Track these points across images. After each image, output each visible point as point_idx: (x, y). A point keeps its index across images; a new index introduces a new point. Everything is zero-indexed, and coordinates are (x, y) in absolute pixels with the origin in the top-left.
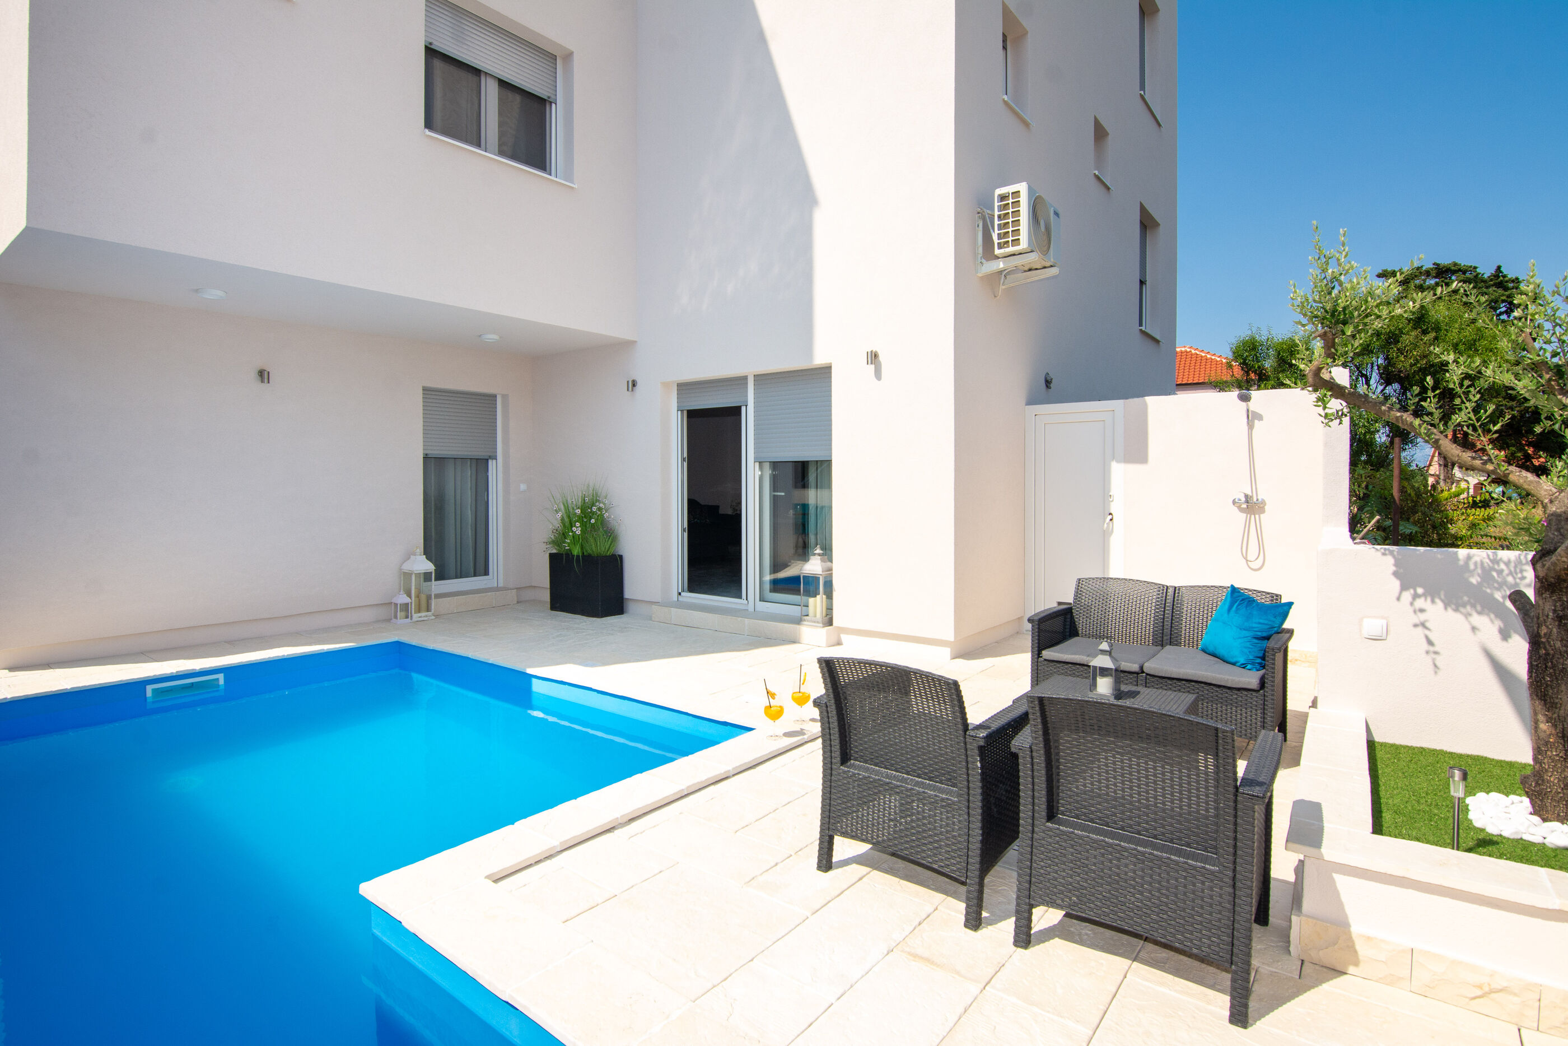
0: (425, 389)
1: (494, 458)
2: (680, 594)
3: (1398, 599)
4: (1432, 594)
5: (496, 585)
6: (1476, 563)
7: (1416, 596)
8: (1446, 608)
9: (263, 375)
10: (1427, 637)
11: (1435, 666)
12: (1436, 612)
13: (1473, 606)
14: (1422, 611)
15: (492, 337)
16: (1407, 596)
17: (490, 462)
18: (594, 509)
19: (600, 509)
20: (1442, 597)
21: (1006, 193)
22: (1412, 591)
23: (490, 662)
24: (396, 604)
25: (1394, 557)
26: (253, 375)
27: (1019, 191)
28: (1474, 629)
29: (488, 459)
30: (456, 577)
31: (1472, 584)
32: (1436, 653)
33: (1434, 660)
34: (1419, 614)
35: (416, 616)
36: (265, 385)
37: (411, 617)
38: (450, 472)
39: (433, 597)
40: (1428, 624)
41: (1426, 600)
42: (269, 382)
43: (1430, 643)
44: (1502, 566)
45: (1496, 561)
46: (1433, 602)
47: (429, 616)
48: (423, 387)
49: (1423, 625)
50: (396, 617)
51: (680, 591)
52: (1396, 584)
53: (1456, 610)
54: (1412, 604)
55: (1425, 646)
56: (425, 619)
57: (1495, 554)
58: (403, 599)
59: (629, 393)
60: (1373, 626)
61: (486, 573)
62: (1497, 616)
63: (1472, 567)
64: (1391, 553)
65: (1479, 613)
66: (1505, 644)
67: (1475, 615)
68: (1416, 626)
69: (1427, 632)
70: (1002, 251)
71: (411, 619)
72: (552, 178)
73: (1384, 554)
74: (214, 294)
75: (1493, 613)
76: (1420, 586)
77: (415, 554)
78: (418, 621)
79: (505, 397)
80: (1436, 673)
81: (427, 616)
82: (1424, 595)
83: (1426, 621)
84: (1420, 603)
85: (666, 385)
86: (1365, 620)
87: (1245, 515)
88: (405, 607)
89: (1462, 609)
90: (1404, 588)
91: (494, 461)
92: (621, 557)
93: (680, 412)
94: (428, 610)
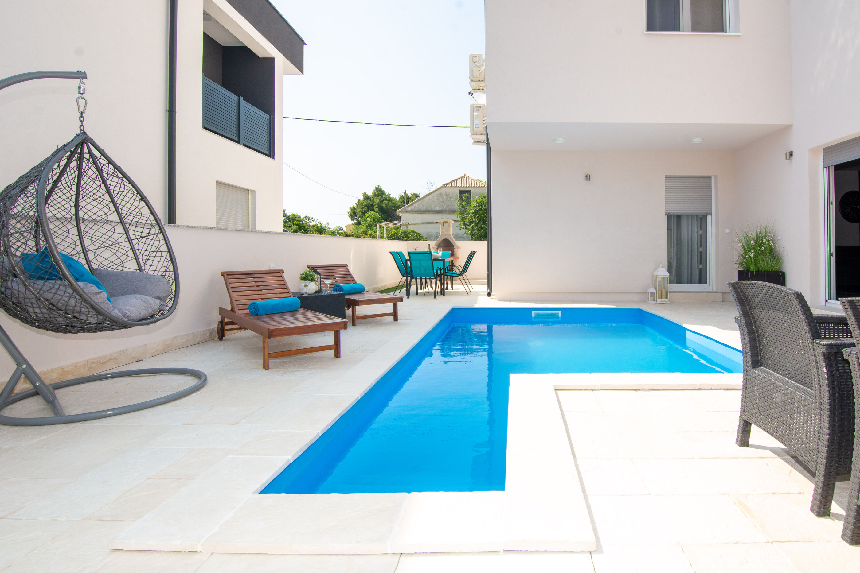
0: (667, 177)
1: (710, 214)
2: (827, 301)
5: (711, 290)
9: (588, 177)
15: (697, 140)
17: (708, 216)
18: (764, 240)
19: (768, 241)
23: (671, 321)
24: (649, 293)
26: (584, 177)
29: (706, 215)
30: (688, 283)
35: (659, 300)
36: (588, 182)
37: (656, 300)
38: (684, 222)
39: (670, 292)
42: (589, 180)
47: (667, 301)
48: (665, 176)
50: (648, 300)
51: (827, 298)
56: (664, 302)
58: (652, 290)
59: (788, 161)
61: (706, 283)
71: (656, 301)
72: (728, 34)
74: (560, 141)
77: (659, 267)
78: (660, 303)
79: (716, 177)
81: (665, 301)
85: (813, 151)
88: (652, 294)
91: (710, 216)
92: (783, 274)
93: (825, 169)
94: (667, 298)
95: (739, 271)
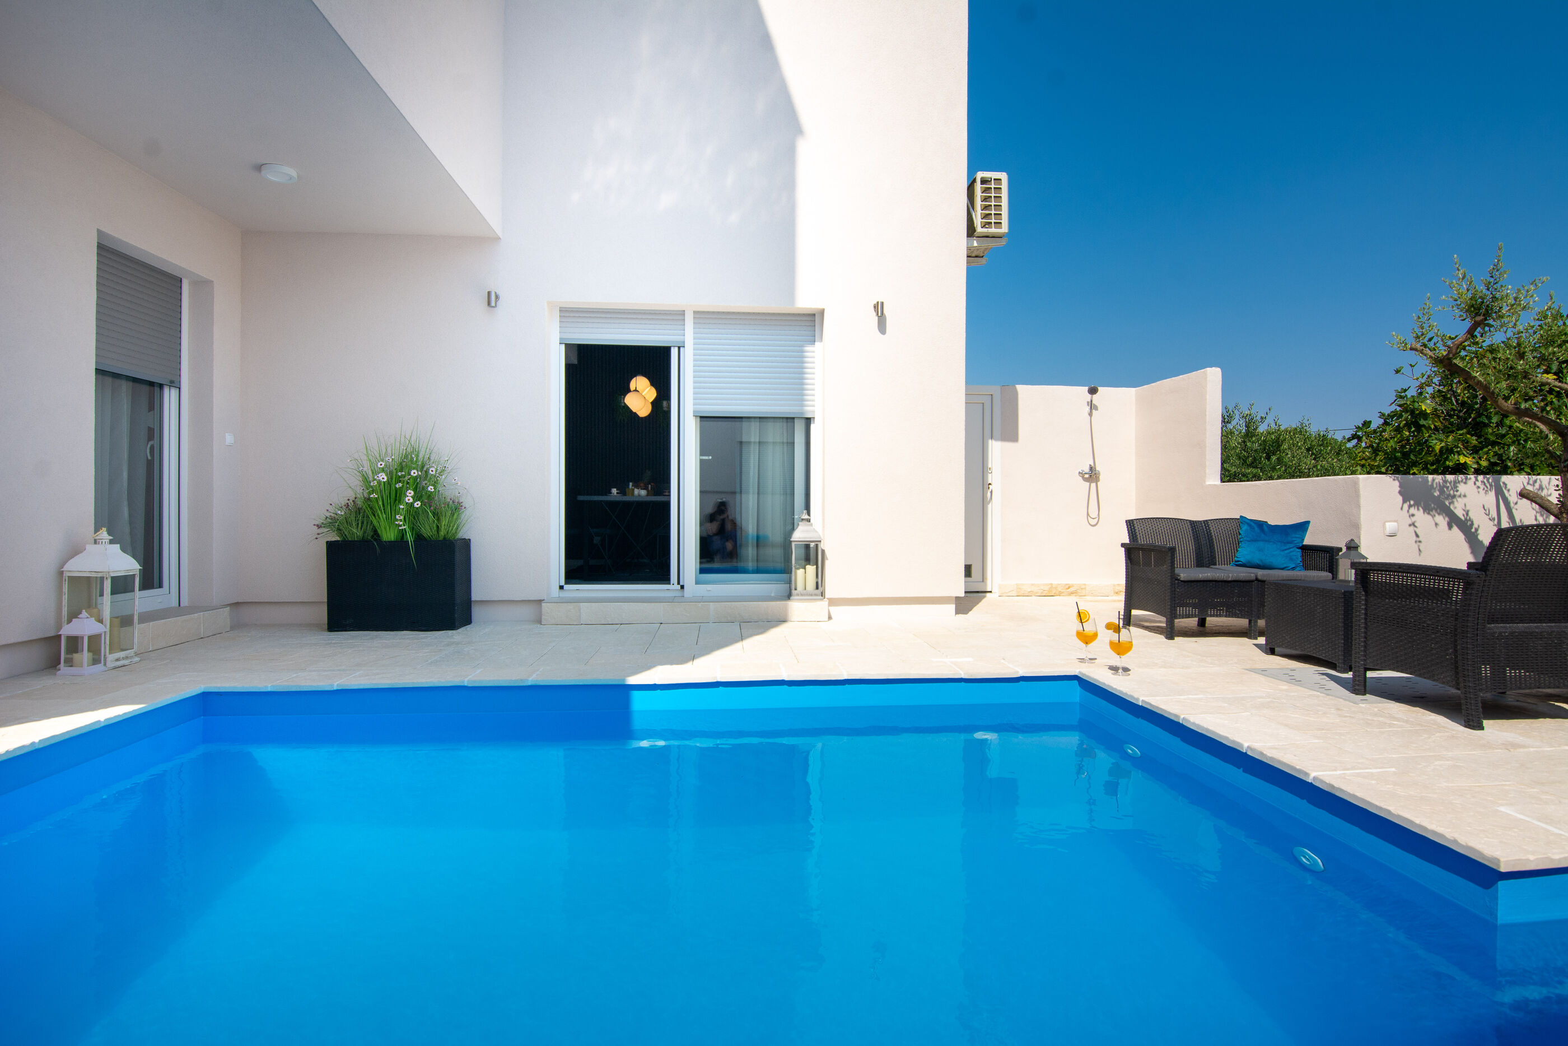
1: (175, 384)
2: (562, 587)
3: (1402, 509)
4: (1417, 505)
6: (1436, 483)
7: (1410, 506)
8: (1424, 513)
10: (1415, 532)
11: (1420, 550)
12: (1420, 515)
13: (1436, 510)
14: (1413, 515)
16: (1406, 506)
17: (166, 390)
20: (1422, 505)
21: (988, 178)
22: (1408, 503)
25: (1399, 481)
27: (1000, 180)
28: (1436, 524)
29: (161, 384)
31: (1435, 496)
32: (1420, 542)
33: (1419, 546)
34: (1411, 517)
37: (104, 659)
39: (136, 618)
40: (1416, 524)
41: (1415, 508)
43: (1417, 536)
44: (1448, 485)
45: (1445, 481)
46: (1418, 509)
47: (132, 657)
49: (1413, 524)
52: (1400, 499)
53: (1429, 514)
54: (1408, 511)
55: (1414, 538)
57: (1445, 477)
58: (92, 625)
59: (488, 309)
60: (1390, 526)
62: (1446, 515)
63: (1435, 486)
64: (1397, 478)
65: (1439, 514)
66: (1450, 531)
67: (1437, 515)
68: (1410, 525)
69: (1415, 529)
70: (985, 230)
73: (1394, 480)
75: (1445, 513)
76: (1413, 500)
78: (115, 668)
80: (1420, 554)
81: (127, 658)
82: (1414, 505)
83: (1415, 522)
84: (1412, 510)
86: (1387, 523)
87: (1088, 484)
88: (96, 641)
89: (1431, 513)
90: (1404, 502)
91: (174, 392)
92: (467, 544)
93: (562, 346)
95: (330, 545)
